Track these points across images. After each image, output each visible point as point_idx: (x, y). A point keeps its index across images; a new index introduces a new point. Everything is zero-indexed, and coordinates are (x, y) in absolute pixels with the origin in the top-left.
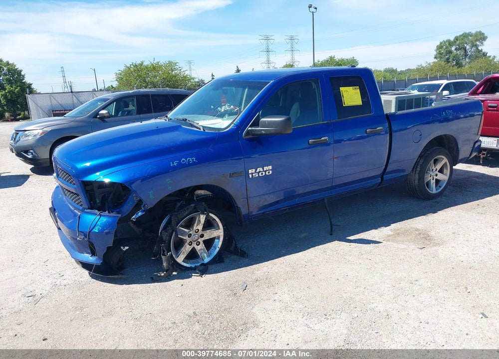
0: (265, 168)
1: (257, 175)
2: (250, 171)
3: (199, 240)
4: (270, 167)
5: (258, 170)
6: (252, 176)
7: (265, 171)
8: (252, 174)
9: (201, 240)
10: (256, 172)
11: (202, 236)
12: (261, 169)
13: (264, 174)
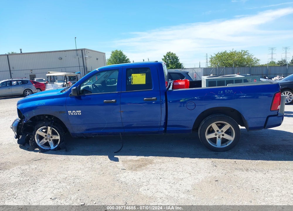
0: (77, 111)
1: (73, 114)
2: (69, 112)
3: (50, 139)
4: (80, 111)
5: (73, 112)
6: (70, 114)
7: (77, 113)
8: (70, 113)
9: (51, 139)
10: (72, 113)
11: (52, 137)
12: (75, 112)
13: (77, 114)
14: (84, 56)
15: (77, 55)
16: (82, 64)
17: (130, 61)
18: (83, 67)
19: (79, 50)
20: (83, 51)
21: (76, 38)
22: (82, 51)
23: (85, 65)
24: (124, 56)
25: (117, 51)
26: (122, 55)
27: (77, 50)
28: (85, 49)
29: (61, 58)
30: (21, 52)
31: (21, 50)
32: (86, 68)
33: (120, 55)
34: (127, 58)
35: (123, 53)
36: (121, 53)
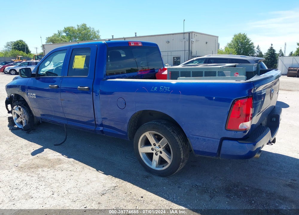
4: (35, 94)
7: (33, 96)
8: (29, 95)
11: (24, 117)
12: (32, 94)
14: (191, 40)
15: (184, 39)
16: (187, 48)
17: (254, 45)
18: (188, 51)
19: (186, 33)
20: (191, 34)
21: (184, 20)
22: (189, 34)
23: (190, 49)
24: (248, 40)
25: (240, 34)
26: (245, 38)
27: (184, 33)
28: (192, 32)
29: (169, 42)
30: (136, 36)
31: (136, 33)
32: (191, 52)
33: (243, 38)
34: (251, 42)
35: (247, 36)
36: (244, 37)
